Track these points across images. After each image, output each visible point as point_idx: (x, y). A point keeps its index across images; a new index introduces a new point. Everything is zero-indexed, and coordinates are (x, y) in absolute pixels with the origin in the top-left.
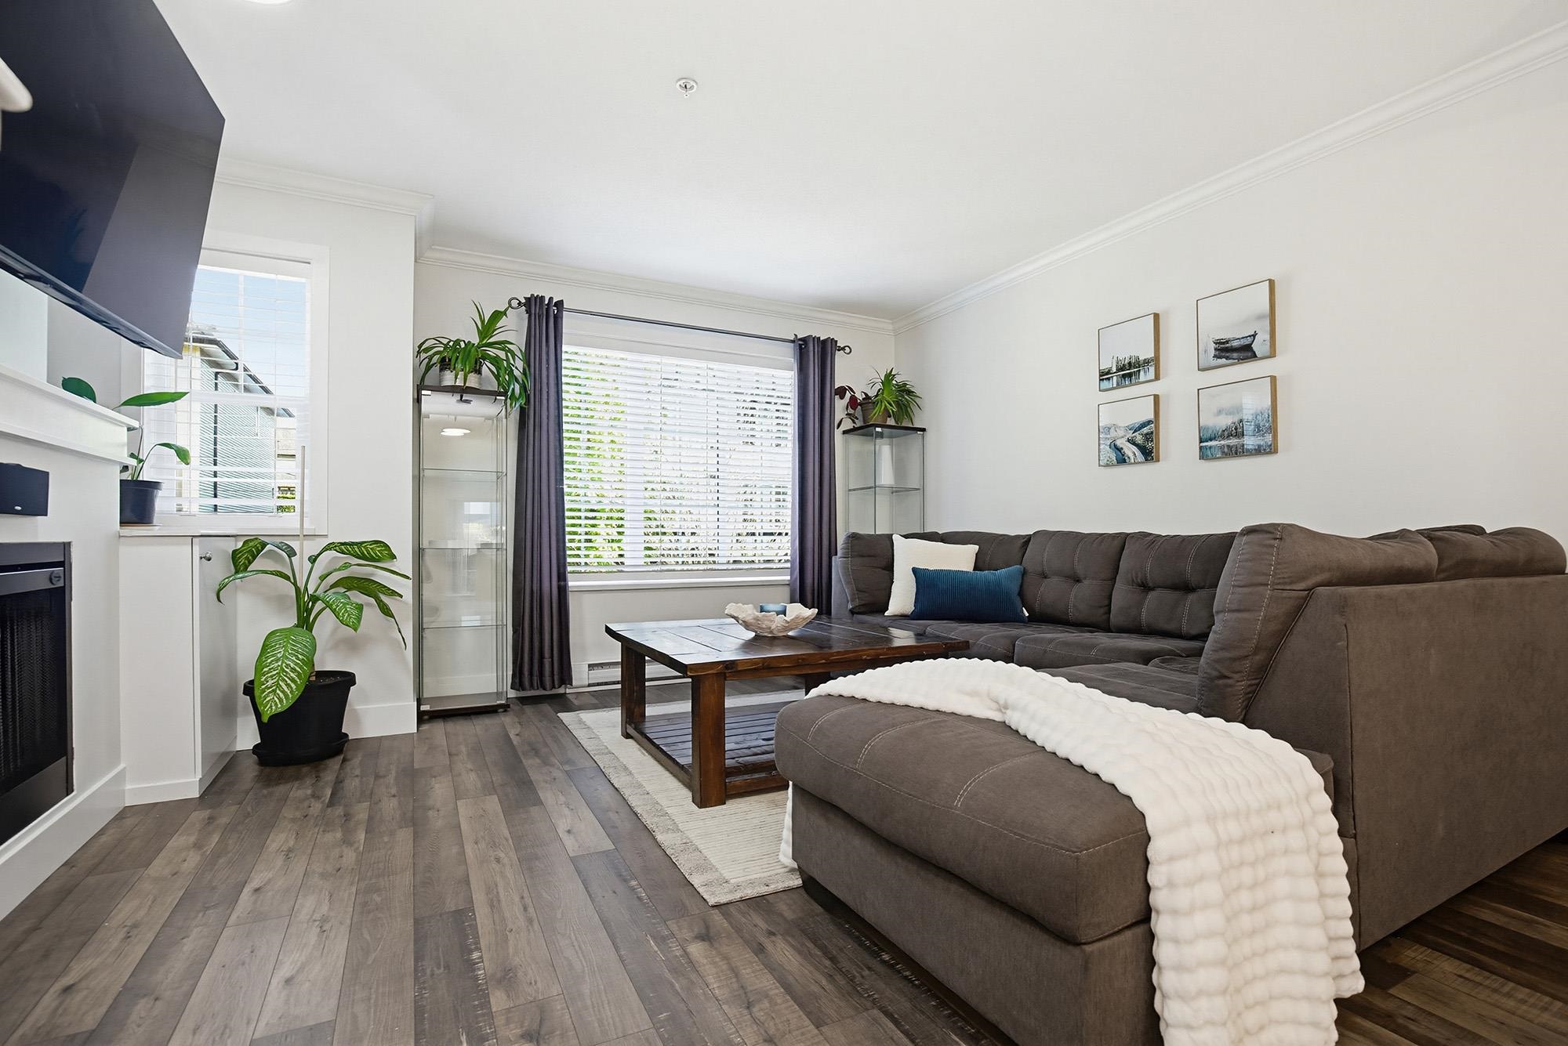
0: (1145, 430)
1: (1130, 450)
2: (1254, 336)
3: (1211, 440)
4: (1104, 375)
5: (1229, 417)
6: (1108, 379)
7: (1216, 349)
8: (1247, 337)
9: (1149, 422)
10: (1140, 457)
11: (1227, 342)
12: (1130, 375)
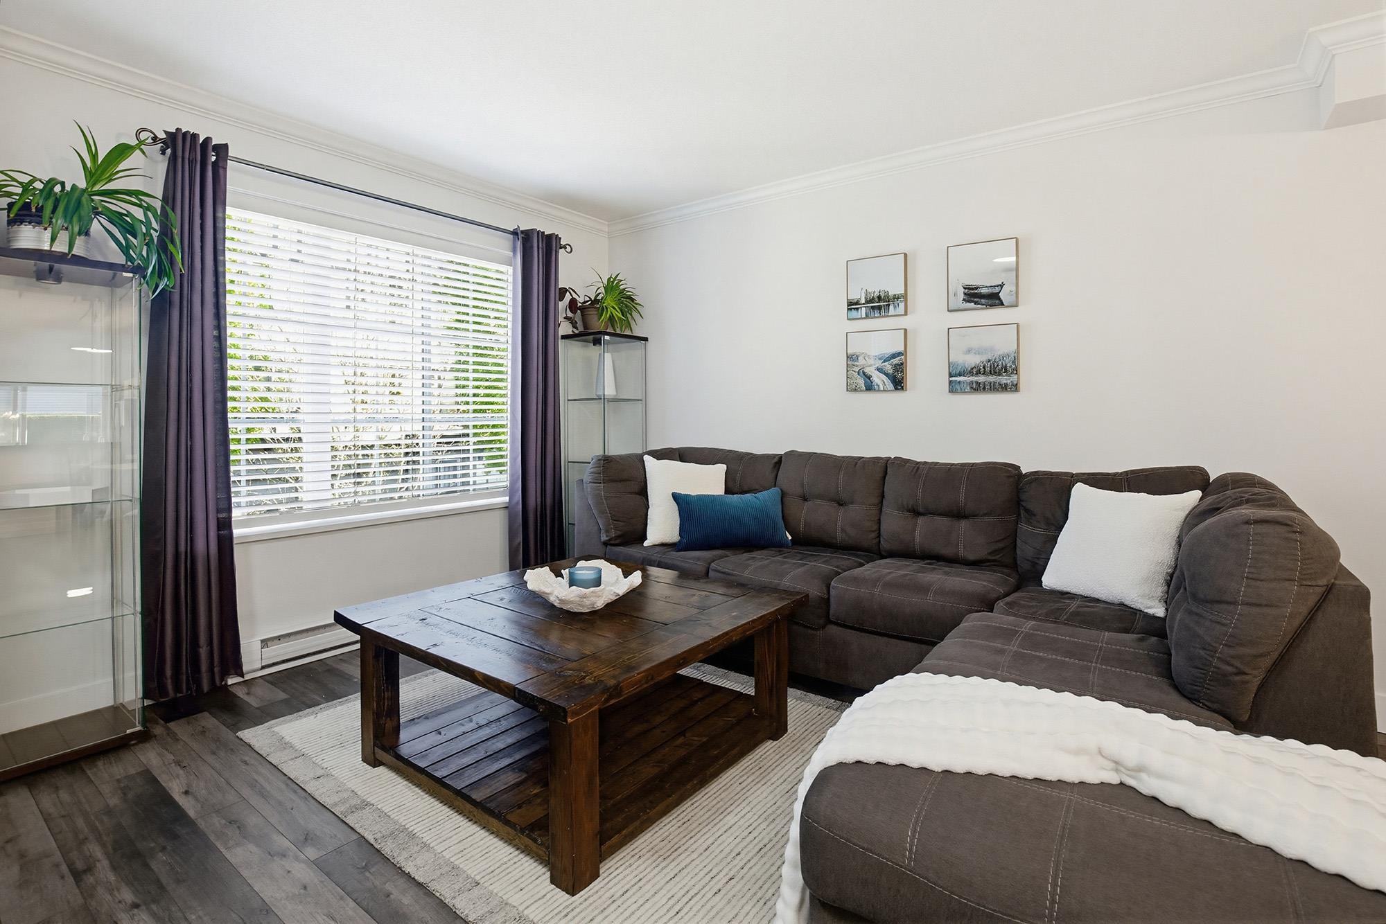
0: (896, 361)
1: (878, 379)
2: (1002, 286)
3: (960, 375)
4: (852, 305)
5: (977, 356)
6: (857, 309)
7: (965, 294)
8: (995, 286)
9: (899, 354)
10: (890, 386)
11: (976, 289)
12: (879, 308)
